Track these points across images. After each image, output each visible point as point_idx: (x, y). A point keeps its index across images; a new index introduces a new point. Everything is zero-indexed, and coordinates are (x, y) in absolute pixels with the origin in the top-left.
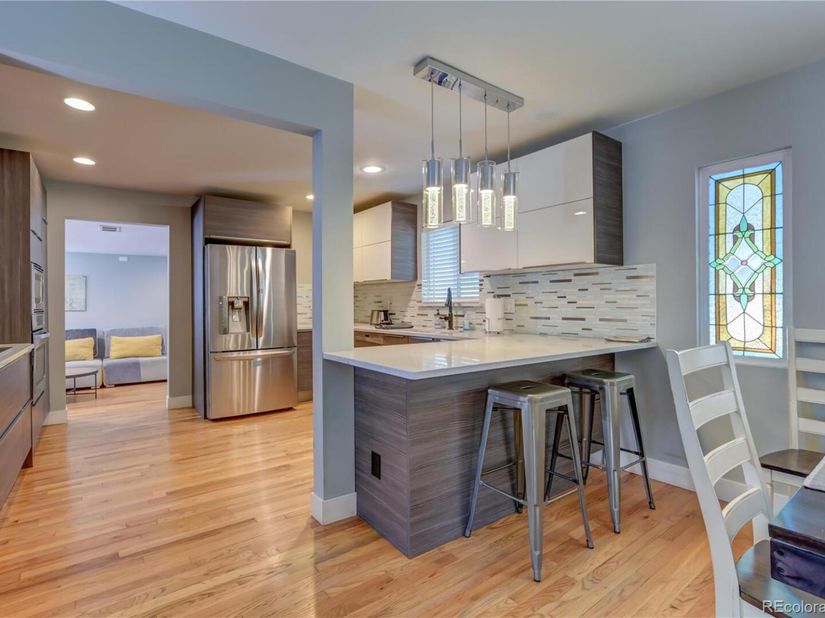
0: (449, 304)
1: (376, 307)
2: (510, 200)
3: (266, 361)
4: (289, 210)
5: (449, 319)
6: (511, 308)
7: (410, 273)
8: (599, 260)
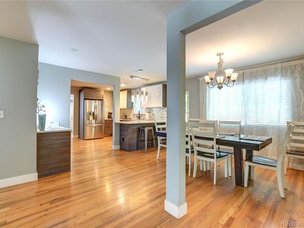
0: (139, 114)
1: (123, 114)
2: (147, 97)
3: (95, 127)
4: (103, 91)
5: (139, 117)
6: (151, 115)
7: (131, 107)
8: (163, 107)
